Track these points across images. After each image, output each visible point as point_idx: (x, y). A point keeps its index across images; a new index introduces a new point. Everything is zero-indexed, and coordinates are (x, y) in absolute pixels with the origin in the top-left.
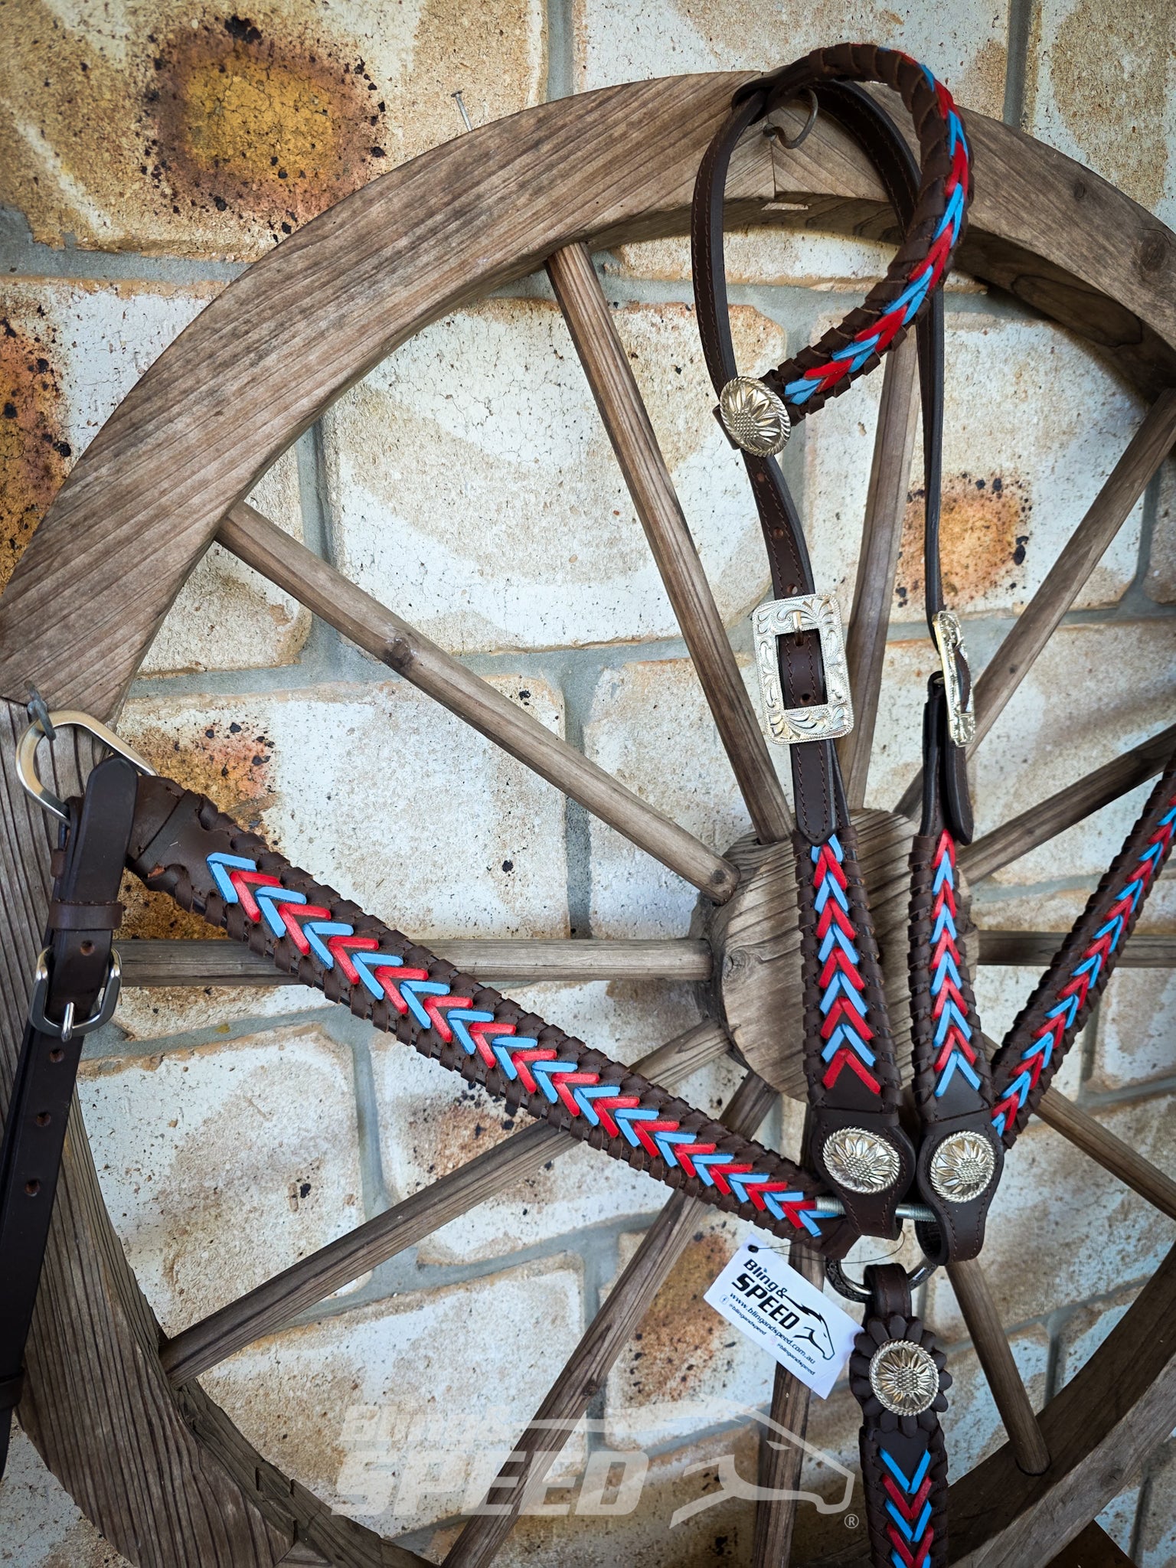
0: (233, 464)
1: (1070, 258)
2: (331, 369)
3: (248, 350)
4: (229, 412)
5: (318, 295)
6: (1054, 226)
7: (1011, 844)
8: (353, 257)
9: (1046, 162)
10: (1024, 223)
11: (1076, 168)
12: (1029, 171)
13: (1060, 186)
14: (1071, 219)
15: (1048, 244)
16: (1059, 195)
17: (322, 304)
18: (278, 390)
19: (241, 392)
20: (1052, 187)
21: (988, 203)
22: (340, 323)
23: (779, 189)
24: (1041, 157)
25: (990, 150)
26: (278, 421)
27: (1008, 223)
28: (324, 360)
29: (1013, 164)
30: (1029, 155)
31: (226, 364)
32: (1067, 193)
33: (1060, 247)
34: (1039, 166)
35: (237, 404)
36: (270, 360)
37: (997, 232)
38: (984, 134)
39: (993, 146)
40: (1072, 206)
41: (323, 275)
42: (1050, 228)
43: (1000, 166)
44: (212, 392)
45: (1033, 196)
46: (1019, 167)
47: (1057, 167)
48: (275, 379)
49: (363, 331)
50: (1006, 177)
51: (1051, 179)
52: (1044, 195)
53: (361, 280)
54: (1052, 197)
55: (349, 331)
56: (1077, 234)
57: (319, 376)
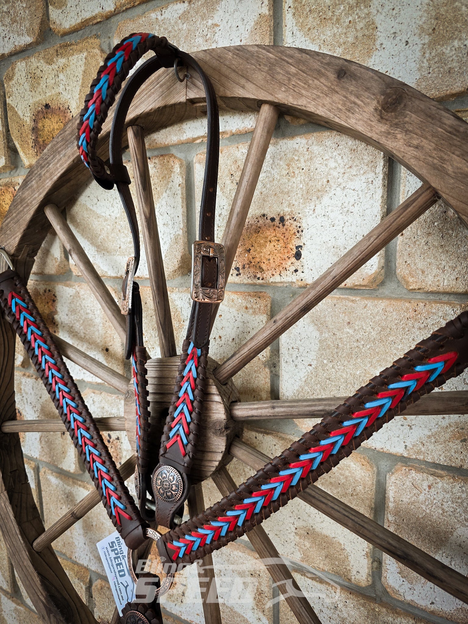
0: (40, 194)
1: (330, 111)
2: (61, 168)
3: (47, 163)
4: (42, 180)
5: (62, 147)
6: (321, 95)
7: (261, 408)
8: (70, 136)
9: (322, 63)
10: (302, 95)
11: (341, 62)
12: (310, 69)
13: (329, 74)
14: (334, 90)
15: (316, 106)
16: (327, 78)
17: (62, 150)
18: (51, 174)
19: (44, 174)
20: (323, 75)
21: (283, 89)
22: (64, 156)
23: (187, 98)
24: (318, 61)
25: (288, 63)
26: (50, 182)
27: (293, 97)
28: (61, 166)
29: (300, 67)
30: (311, 61)
31: (43, 167)
32: (332, 76)
33: (324, 105)
34: (316, 65)
35: (44, 177)
36: (50, 166)
37: (286, 103)
38: (286, 56)
39: (290, 61)
40: (335, 83)
41: (63, 142)
42: (319, 97)
43: (293, 70)
44: (40, 174)
45: (310, 82)
46: (304, 68)
47: (328, 64)
48: (51, 171)
49: (69, 157)
50: (295, 75)
51: (323, 70)
52: (318, 80)
53: (70, 143)
54: (322, 80)
55: (66, 157)
56: (336, 97)
57: (59, 170)
